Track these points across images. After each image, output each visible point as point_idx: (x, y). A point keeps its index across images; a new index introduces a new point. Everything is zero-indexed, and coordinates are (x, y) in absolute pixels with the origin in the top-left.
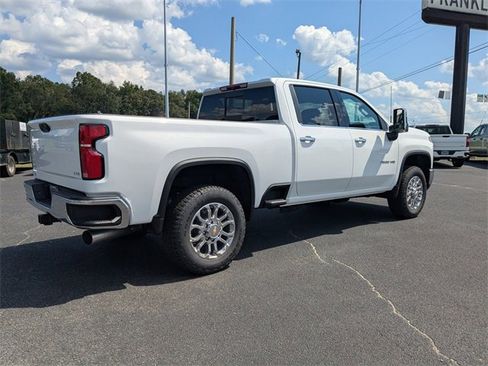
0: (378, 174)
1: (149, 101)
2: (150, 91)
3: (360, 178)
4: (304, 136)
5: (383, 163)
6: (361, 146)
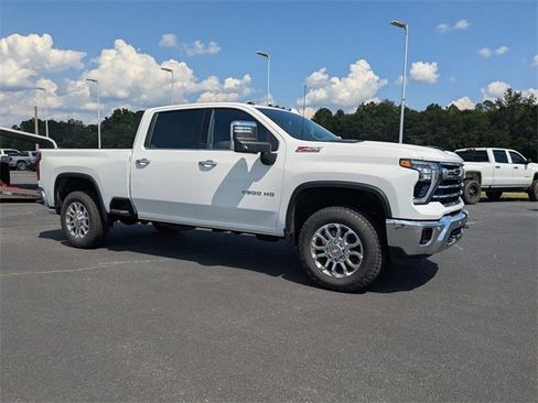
0: (239, 206)
3: (207, 206)
4: (140, 159)
5: (249, 193)
6: (209, 169)
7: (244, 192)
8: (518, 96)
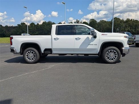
0: (87, 48)
1: (135, 24)
2: (136, 20)
3: (78, 49)
4: (55, 38)
5: (90, 45)
6: (78, 40)
7: (89, 45)
8: (79, 21)
